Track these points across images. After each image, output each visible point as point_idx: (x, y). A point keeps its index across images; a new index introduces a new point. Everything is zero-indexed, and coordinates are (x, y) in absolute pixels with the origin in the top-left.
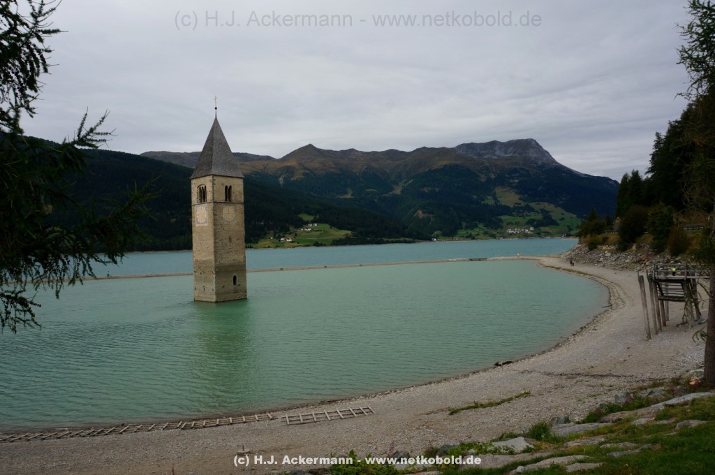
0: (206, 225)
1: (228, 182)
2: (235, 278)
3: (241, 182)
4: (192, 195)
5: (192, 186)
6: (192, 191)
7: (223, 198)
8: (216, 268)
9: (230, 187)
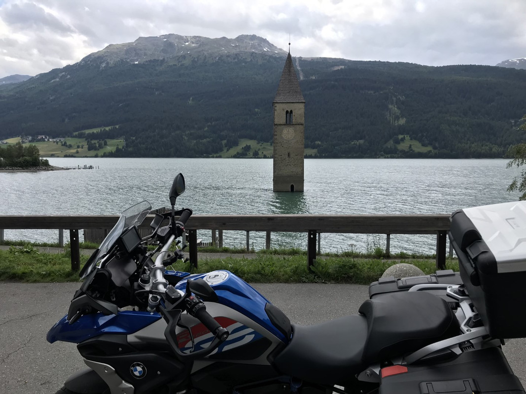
1: (288, 107)
2: (292, 187)
3: (302, 106)
7: (283, 121)
8: (274, 177)
9: (291, 112)
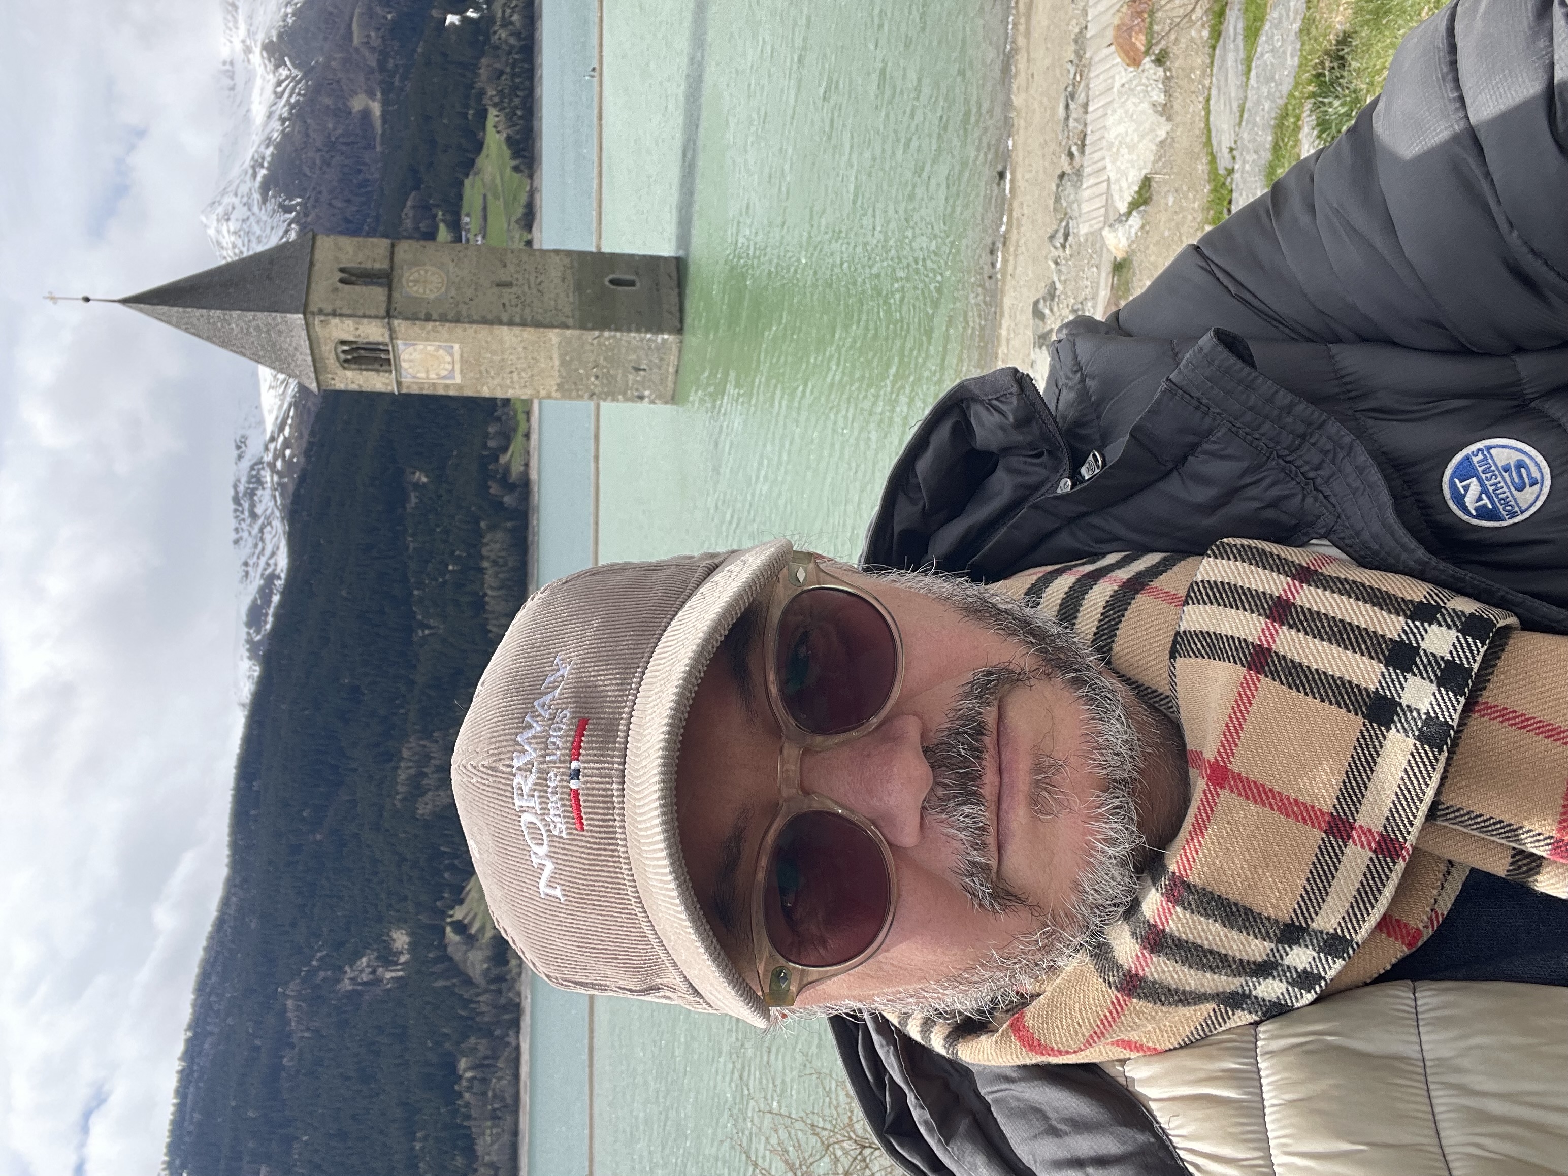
0: (456, 347)
1: (328, 277)
2: (616, 282)
3: (327, 242)
4: (367, 388)
5: (340, 386)
6: (354, 387)
7: (378, 293)
8: (583, 327)
9: (342, 270)
